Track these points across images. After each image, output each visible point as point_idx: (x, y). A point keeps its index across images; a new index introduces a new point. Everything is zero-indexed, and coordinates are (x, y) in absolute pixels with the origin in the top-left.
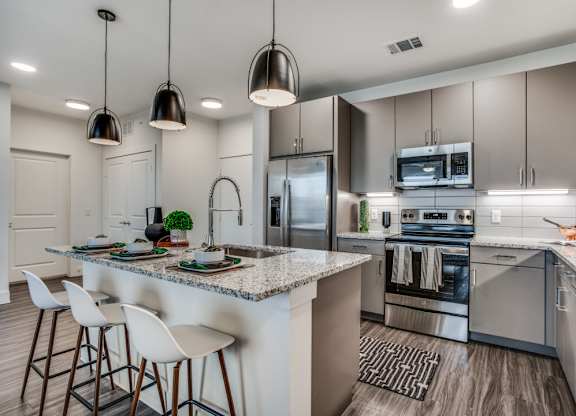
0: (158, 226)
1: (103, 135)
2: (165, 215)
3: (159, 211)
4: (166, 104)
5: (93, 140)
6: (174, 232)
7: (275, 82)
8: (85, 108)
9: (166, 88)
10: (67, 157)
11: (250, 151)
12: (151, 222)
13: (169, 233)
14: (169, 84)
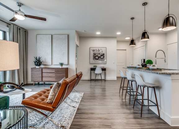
0: (144, 63)
1: (132, 44)
2: (146, 61)
3: (144, 60)
4: (144, 35)
5: (131, 46)
6: (148, 65)
7: (169, 24)
8: (129, 38)
9: (144, 31)
10: (126, 50)
11: (177, 41)
12: (143, 63)
13: (146, 65)
14: (145, 30)
